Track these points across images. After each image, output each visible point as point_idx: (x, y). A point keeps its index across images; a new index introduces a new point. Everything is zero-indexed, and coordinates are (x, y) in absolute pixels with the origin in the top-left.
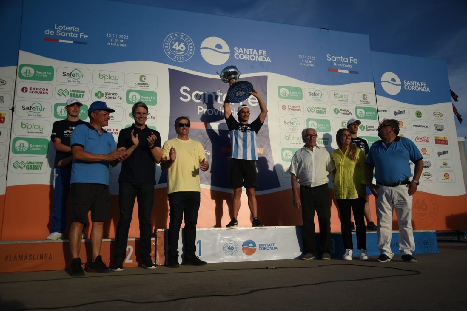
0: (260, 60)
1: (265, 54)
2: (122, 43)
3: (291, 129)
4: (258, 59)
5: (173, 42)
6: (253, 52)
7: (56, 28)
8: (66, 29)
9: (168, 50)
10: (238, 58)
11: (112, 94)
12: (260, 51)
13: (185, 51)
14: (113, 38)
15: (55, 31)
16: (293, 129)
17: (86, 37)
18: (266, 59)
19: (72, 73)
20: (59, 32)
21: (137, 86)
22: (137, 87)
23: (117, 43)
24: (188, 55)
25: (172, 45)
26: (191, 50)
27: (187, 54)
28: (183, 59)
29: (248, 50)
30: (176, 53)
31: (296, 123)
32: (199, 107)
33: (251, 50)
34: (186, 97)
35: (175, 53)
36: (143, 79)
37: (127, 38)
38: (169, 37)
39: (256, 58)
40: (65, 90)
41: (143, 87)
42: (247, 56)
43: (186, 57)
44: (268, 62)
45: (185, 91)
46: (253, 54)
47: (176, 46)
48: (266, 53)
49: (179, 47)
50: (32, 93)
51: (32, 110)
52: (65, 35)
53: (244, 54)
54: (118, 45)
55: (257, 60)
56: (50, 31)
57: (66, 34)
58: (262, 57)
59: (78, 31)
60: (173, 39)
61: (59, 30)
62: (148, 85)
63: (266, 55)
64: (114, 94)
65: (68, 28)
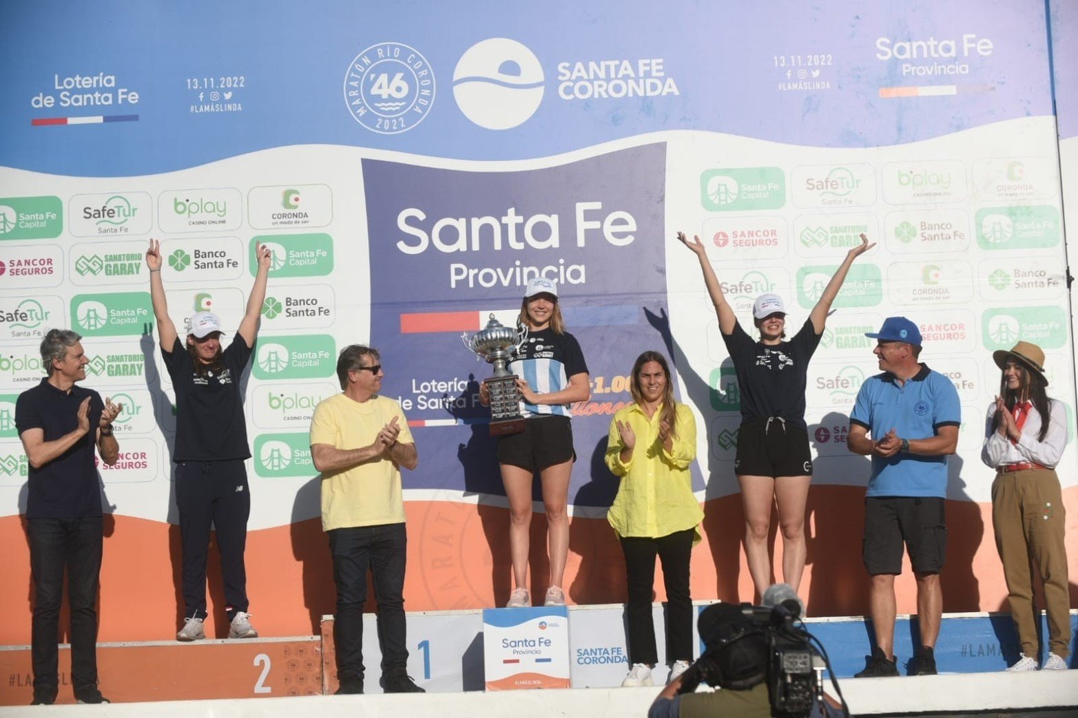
0: (641, 93)
1: (658, 71)
2: (230, 101)
3: (744, 307)
4: (634, 91)
5: (372, 76)
6: (617, 68)
7: (57, 87)
8: (83, 82)
9: (357, 102)
10: (571, 97)
11: (211, 255)
12: (641, 62)
13: (409, 98)
14: (203, 90)
15: (56, 95)
16: (749, 306)
17: (133, 98)
18: (663, 85)
19: (107, 209)
20: (65, 96)
21: (277, 223)
22: (276, 226)
23: (215, 103)
24: (418, 110)
25: (369, 85)
26: (426, 92)
27: (414, 107)
28: (403, 126)
29: (603, 64)
30: (382, 108)
33: (613, 64)
34: (414, 241)
35: (377, 109)
36: (292, 202)
37: (241, 85)
38: (360, 62)
39: (629, 88)
40: (93, 257)
41: (294, 225)
42: (600, 86)
43: (411, 117)
44: (670, 94)
45: (411, 221)
46: (620, 75)
47: (380, 87)
48: (661, 67)
49: (390, 87)
50: (17, 274)
51: (19, 319)
52: (80, 104)
53: (589, 80)
54: (219, 108)
55: (631, 95)
56: (43, 99)
57: (82, 100)
58: (649, 81)
59: (113, 84)
60: (370, 65)
61: (65, 90)
62: (306, 215)
63: (662, 74)
64: (218, 255)
65: (87, 82)
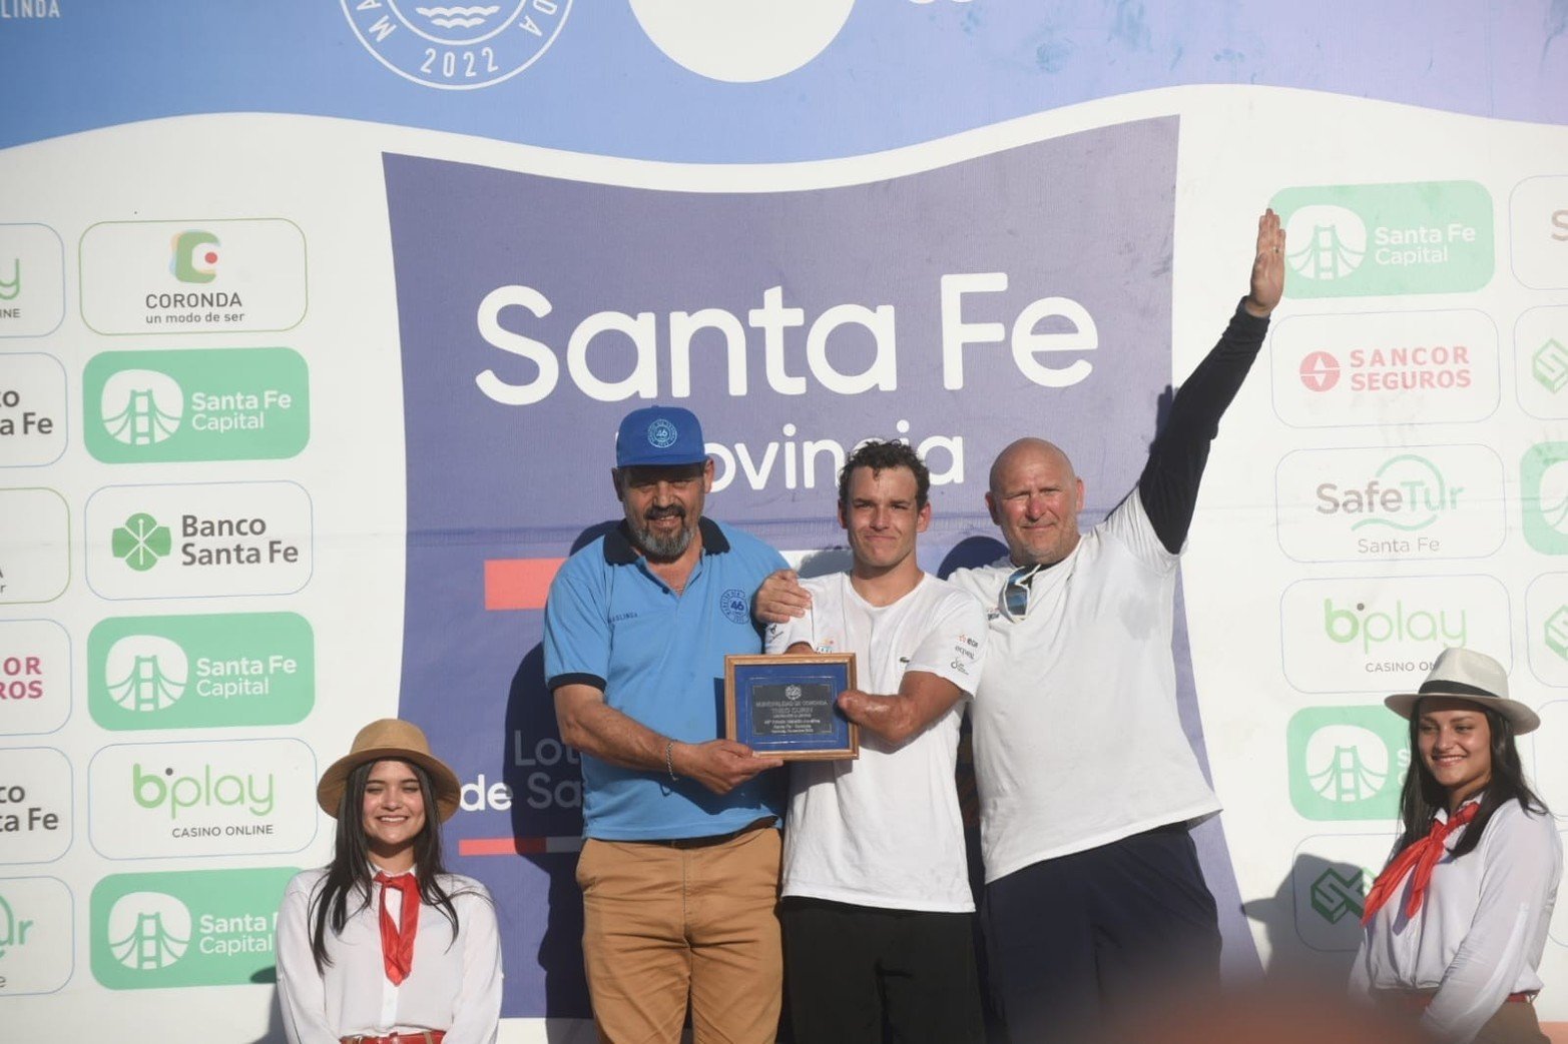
3: (1377, 547)
9: (371, 3)
16: (1393, 546)
21: (157, 319)
22: (155, 327)
24: (530, 26)
27: (521, 19)
28: (491, 69)
30: (438, 22)
31: (1420, 497)
34: (520, 371)
35: (424, 23)
36: (199, 263)
41: (203, 325)
45: (514, 319)
62: (236, 300)
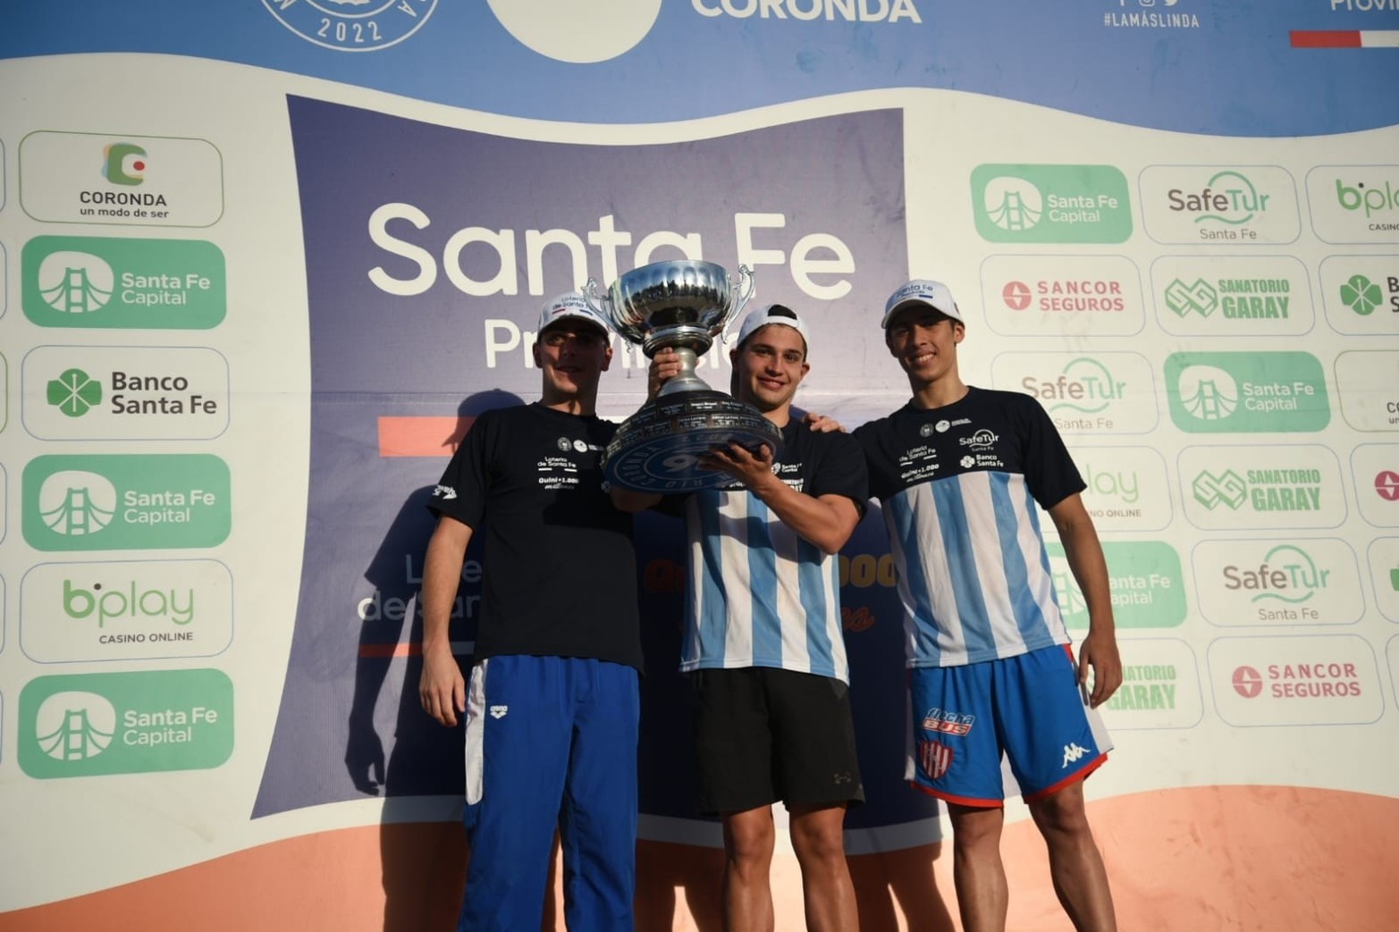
3: (1068, 425)
10: (716, 12)
16: (1080, 424)
21: (91, 211)
22: (89, 218)
24: (406, 8)
27: (399, 3)
28: (376, 38)
31: (1097, 389)
32: (490, 325)
34: (406, 269)
36: (128, 169)
41: (132, 219)
43: (394, 22)
44: (905, 21)
45: (398, 228)
55: (830, 16)
62: (161, 201)
